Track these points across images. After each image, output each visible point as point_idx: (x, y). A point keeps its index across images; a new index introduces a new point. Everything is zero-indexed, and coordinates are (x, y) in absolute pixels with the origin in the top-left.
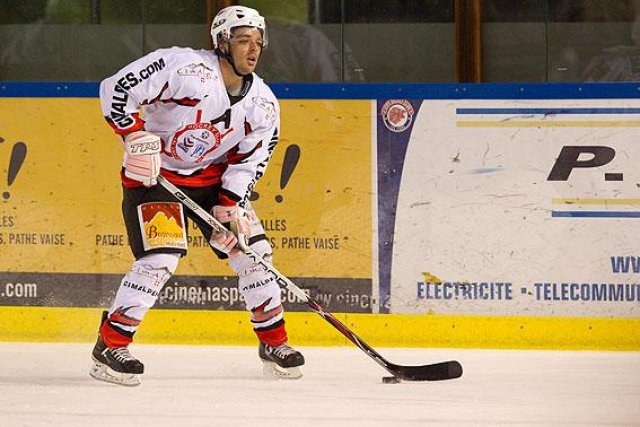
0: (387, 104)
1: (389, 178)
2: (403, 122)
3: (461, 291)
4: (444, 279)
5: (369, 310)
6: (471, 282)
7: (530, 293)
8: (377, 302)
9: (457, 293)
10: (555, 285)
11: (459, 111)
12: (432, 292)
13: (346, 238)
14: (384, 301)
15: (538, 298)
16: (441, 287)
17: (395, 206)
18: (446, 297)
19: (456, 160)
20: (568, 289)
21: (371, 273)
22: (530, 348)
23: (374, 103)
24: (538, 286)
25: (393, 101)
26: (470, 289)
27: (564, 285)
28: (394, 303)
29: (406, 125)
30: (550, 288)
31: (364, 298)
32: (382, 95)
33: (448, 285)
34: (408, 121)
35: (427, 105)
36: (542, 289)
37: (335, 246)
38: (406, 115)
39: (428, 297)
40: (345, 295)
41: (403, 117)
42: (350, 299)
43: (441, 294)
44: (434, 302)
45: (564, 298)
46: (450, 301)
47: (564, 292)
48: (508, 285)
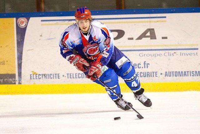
0: (19, 19)
1: (20, 42)
2: (24, 24)
3: (44, 76)
4: (38, 73)
5: (15, 83)
6: (47, 74)
7: (65, 77)
8: (17, 81)
9: (42, 77)
10: (73, 74)
11: (42, 21)
12: (35, 77)
13: (7, 61)
14: (20, 80)
15: (68, 78)
16: (37, 75)
17: (22, 51)
18: (39, 79)
19: (41, 36)
20: (77, 75)
21: (15, 72)
22: (66, 93)
23: (15, 19)
24: (68, 74)
25: (21, 18)
26: (47, 76)
27: (76, 74)
28: (23, 81)
29: (25, 25)
30: (72, 75)
31: (13, 80)
32: (17, 16)
33: (39, 75)
34: (26, 24)
35: (32, 19)
36: (69, 75)
37: (4, 64)
38: (25, 22)
39: (34, 79)
40: (7, 79)
41: (24, 23)
42: (9, 80)
43: (37, 78)
44: (35, 80)
45: (76, 78)
46: (40, 80)
47: (76, 76)
48: (58, 74)
